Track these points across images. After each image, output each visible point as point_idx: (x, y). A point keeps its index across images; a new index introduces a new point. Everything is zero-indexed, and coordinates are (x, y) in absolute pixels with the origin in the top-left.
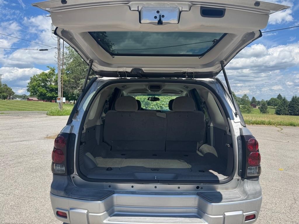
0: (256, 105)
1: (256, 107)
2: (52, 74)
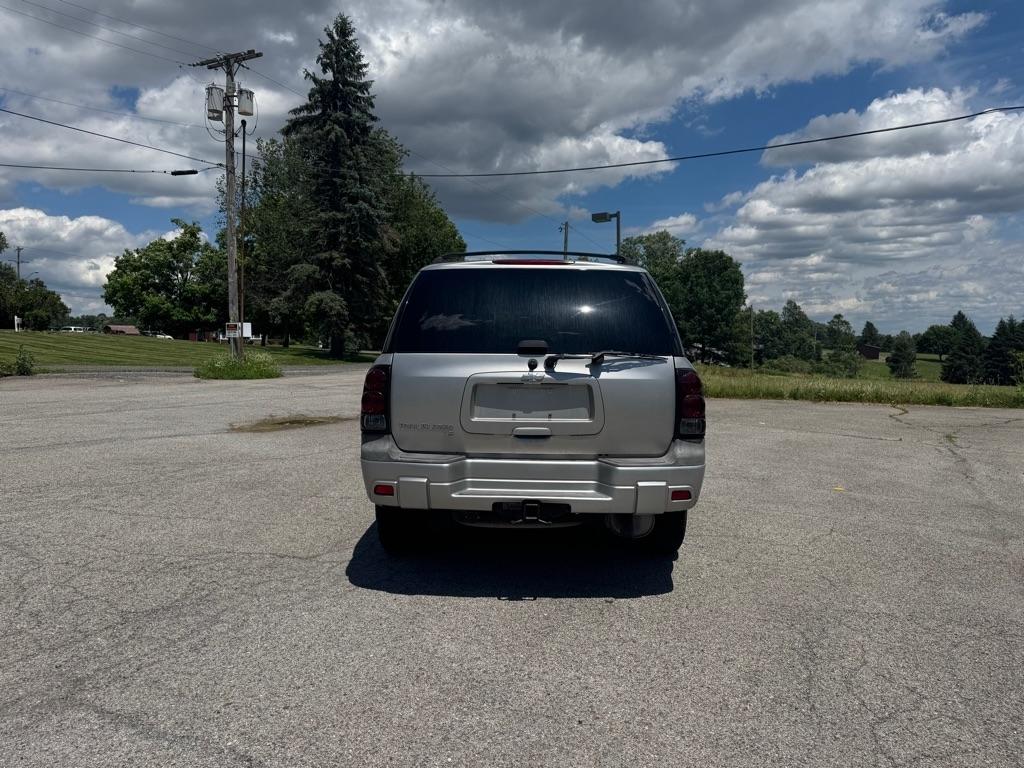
0: (879, 351)
1: (877, 358)
2: (188, 244)
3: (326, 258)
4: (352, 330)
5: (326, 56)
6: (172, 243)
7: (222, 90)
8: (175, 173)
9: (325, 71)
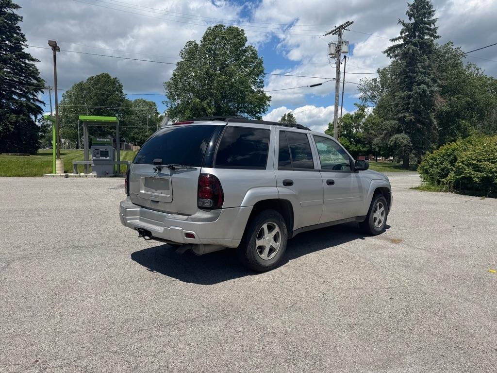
2: (360, 115)
3: (402, 117)
4: (414, 154)
5: (411, 10)
6: (353, 115)
7: (335, 44)
8: (312, 86)
9: (410, 19)
